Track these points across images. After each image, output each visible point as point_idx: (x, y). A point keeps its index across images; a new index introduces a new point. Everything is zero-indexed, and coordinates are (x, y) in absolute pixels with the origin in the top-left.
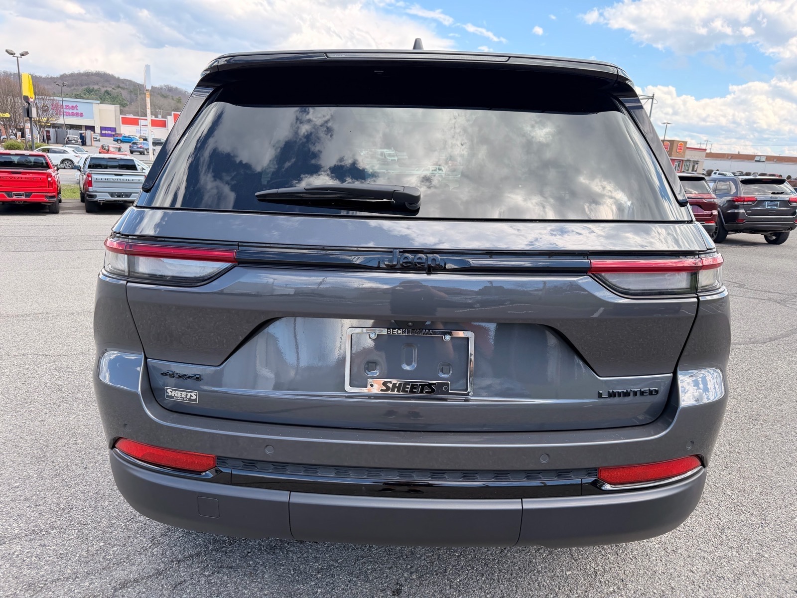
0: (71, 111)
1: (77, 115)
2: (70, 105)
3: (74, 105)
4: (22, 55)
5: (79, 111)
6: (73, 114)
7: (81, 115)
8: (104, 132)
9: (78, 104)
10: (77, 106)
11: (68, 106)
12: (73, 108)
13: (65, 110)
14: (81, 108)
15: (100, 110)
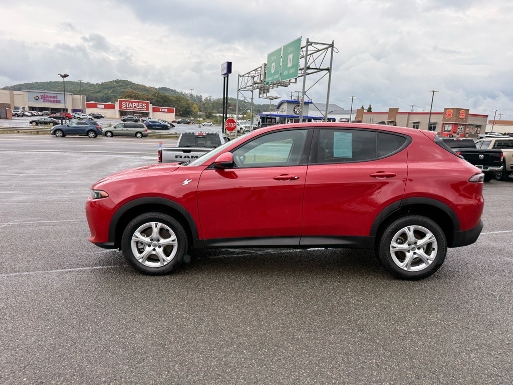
0: (52, 99)
1: (57, 102)
2: (52, 95)
3: (55, 95)
5: (58, 100)
6: (54, 102)
7: (59, 102)
9: (57, 95)
10: (56, 96)
12: (54, 97)
13: (49, 99)
14: (60, 97)
15: (73, 99)
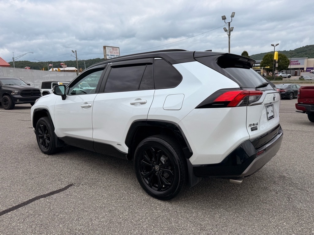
0: (295, 63)
1: (297, 64)
2: (295, 60)
3: (297, 60)
4: (276, 45)
5: (298, 63)
6: (296, 64)
7: (299, 64)
8: (308, 70)
10: (298, 61)
11: (294, 61)
12: (296, 61)
13: (293, 63)
14: (300, 61)
15: (307, 61)
